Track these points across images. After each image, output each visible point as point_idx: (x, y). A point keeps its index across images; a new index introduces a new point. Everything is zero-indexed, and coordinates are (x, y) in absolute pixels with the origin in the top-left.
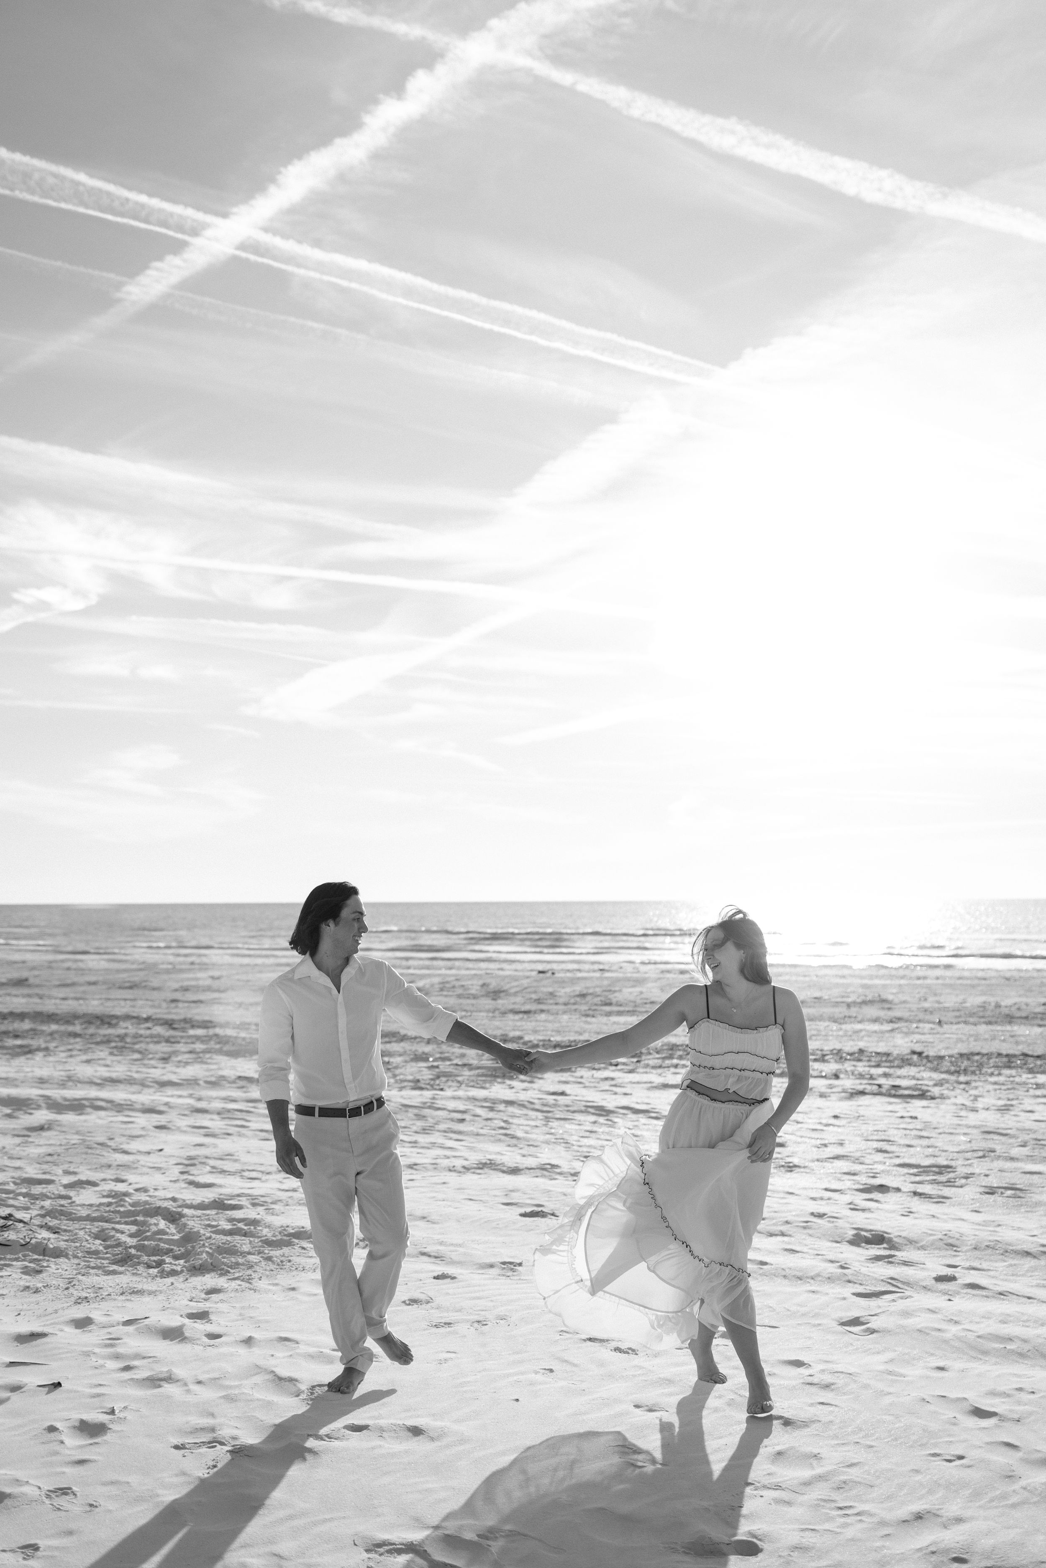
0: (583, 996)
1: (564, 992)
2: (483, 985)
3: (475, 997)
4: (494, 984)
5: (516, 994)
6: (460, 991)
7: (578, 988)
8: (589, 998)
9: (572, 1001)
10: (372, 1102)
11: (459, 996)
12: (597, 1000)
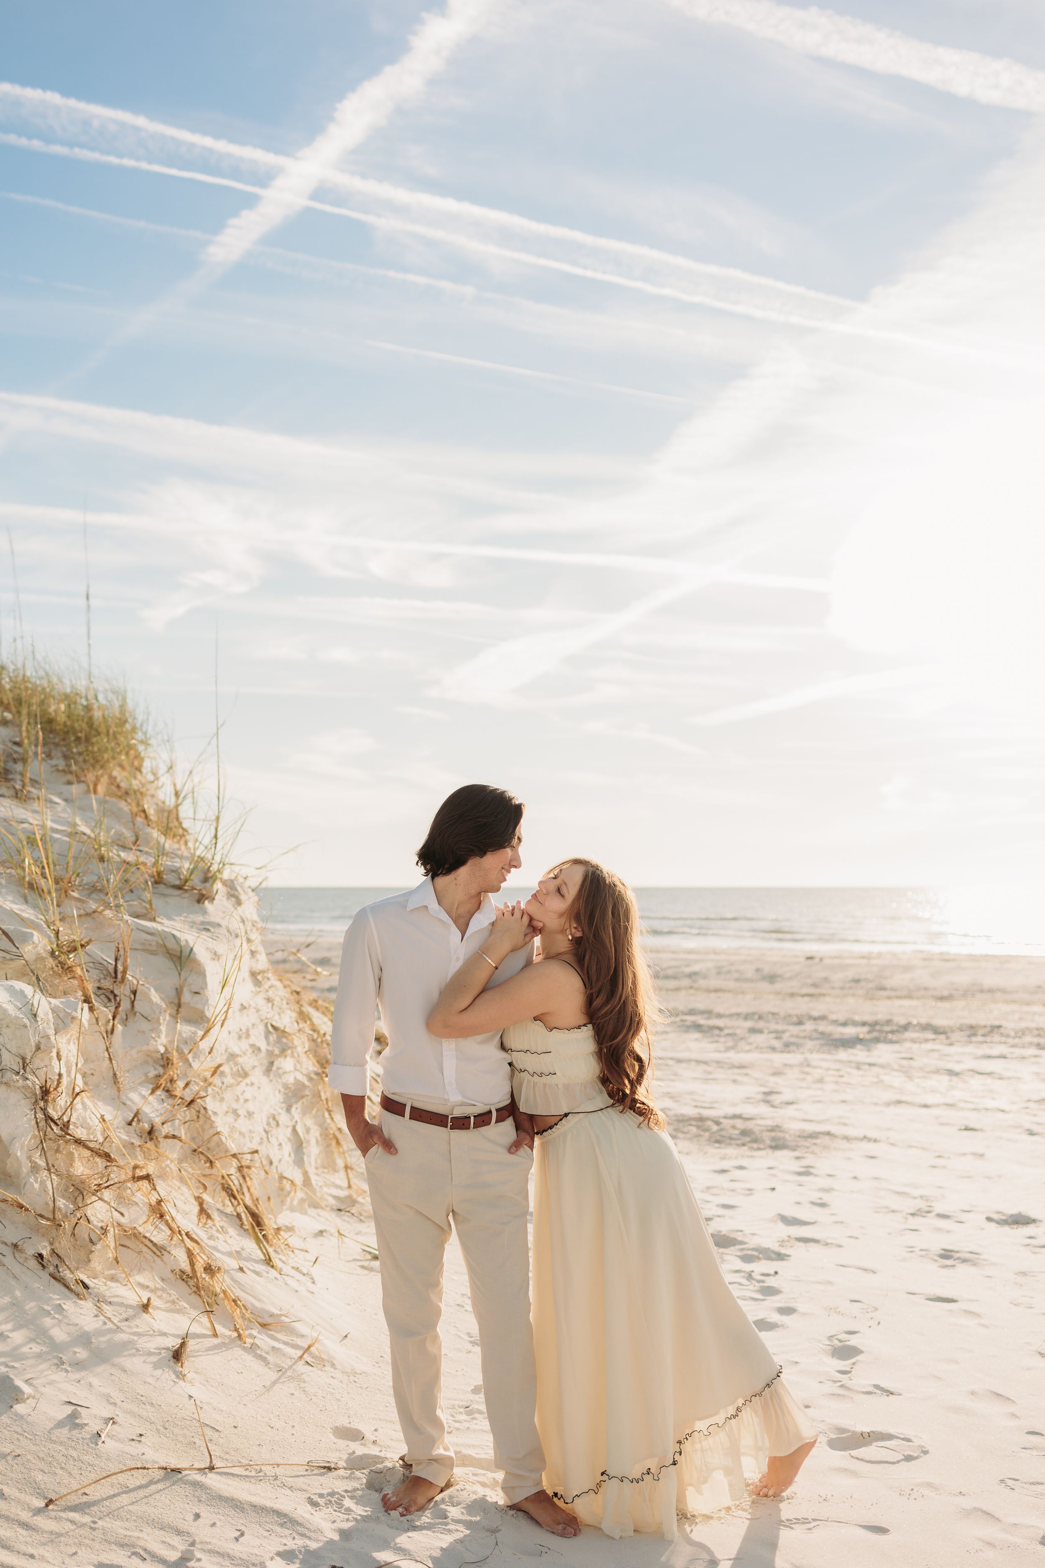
0: (857, 981)
1: (838, 977)
2: (758, 970)
3: (751, 980)
4: (767, 970)
5: (790, 978)
6: (736, 975)
7: (851, 974)
8: (863, 984)
9: (848, 985)
10: (490, 1112)
11: (737, 980)
12: (871, 985)
